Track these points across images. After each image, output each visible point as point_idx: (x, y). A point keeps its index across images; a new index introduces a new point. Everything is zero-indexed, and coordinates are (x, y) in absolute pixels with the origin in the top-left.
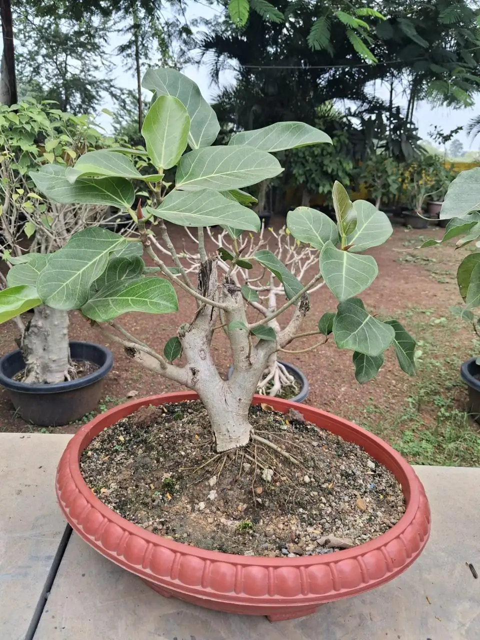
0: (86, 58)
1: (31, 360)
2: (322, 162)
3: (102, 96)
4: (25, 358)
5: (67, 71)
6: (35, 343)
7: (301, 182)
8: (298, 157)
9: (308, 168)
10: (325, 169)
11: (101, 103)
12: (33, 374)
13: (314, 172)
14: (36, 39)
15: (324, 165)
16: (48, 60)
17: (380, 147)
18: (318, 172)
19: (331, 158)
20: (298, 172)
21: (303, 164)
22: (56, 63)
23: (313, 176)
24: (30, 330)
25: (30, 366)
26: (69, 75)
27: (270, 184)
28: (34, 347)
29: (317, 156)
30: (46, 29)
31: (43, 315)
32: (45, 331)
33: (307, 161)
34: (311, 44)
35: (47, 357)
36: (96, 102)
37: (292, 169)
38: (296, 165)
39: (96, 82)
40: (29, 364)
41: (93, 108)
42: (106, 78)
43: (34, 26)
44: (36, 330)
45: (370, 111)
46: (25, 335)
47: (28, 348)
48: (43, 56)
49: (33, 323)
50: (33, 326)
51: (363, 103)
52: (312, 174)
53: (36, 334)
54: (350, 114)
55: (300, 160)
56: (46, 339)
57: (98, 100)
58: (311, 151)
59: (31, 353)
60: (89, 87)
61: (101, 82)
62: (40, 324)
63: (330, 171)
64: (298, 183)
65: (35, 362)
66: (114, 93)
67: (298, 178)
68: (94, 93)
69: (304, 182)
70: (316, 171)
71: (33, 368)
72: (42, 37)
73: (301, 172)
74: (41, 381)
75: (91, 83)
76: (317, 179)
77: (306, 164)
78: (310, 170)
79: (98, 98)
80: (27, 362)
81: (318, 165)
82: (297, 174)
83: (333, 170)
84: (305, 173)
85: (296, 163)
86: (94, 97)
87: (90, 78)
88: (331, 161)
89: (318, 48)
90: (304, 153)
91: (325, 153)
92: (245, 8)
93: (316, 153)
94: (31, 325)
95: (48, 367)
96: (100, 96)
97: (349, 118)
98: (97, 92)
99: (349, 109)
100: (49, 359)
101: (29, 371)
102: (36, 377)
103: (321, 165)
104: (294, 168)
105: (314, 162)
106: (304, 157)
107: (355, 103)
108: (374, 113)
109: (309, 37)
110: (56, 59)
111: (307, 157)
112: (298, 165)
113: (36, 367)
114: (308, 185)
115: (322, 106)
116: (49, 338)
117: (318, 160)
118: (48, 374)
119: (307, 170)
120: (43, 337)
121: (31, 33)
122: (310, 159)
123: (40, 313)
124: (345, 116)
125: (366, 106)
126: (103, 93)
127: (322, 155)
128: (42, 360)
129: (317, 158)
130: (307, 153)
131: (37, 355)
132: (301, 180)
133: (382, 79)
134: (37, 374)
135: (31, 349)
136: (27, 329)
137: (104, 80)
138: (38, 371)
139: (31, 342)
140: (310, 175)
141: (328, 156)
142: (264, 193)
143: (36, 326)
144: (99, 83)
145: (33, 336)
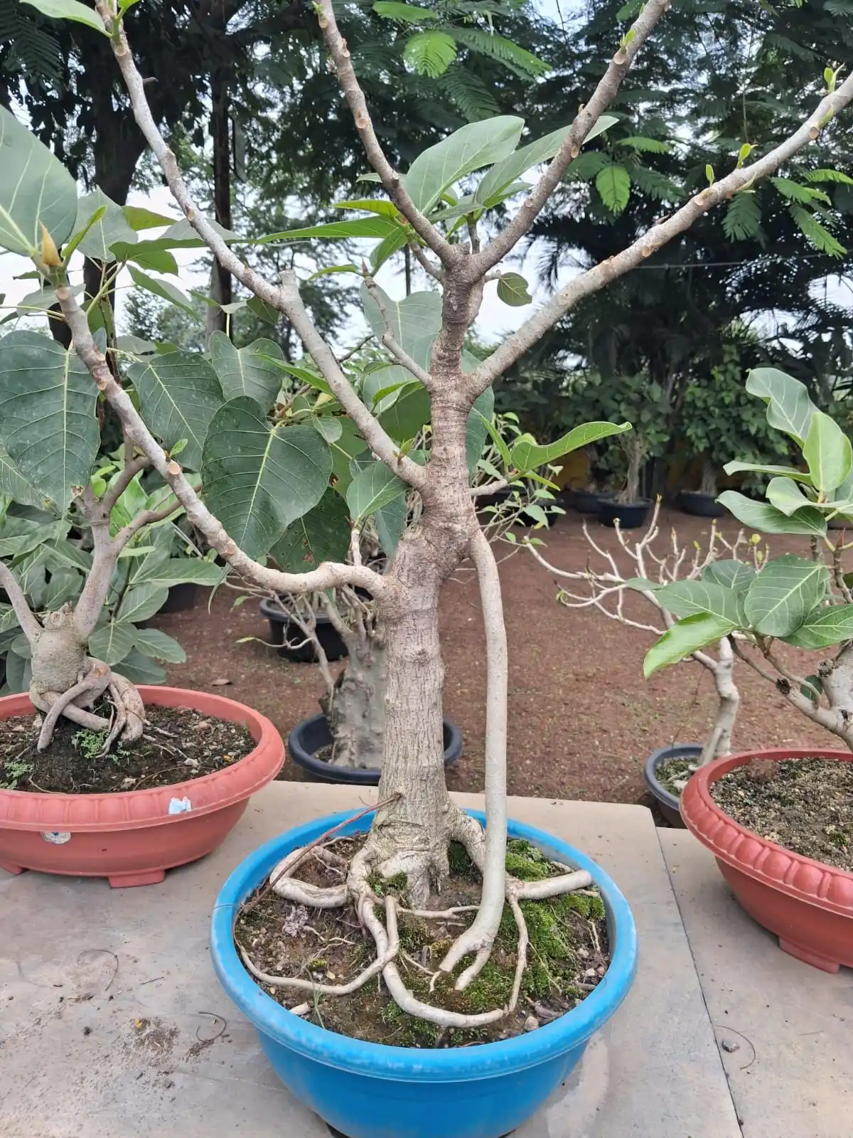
0: (325, 254)
1: (342, 732)
2: (739, 416)
3: (349, 313)
4: (333, 729)
6: (349, 706)
7: (701, 449)
8: (695, 407)
9: (713, 427)
10: (744, 428)
12: (346, 753)
13: (724, 432)
14: (250, 229)
15: (743, 421)
16: (266, 260)
17: (840, 388)
18: (732, 433)
19: (754, 409)
20: (695, 433)
21: (704, 421)
22: (277, 264)
23: (723, 439)
24: (343, 686)
25: (342, 742)
27: (648, 453)
28: (348, 712)
29: (727, 406)
30: (264, 213)
31: (365, 664)
32: (367, 688)
33: (711, 414)
34: (728, 230)
35: (368, 729)
36: (337, 322)
37: (683, 428)
38: (691, 421)
39: (339, 292)
40: (340, 739)
41: (333, 332)
43: (245, 210)
44: (352, 686)
45: (820, 328)
46: (335, 694)
47: (338, 713)
48: (259, 255)
49: (348, 675)
50: (348, 680)
51: (807, 314)
52: (721, 436)
53: (352, 692)
54: (786, 334)
55: (697, 413)
56: (368, 700)
57: (341, 320)
58: (719, 398)
59: (341, 722)
60: (327, 300)
61: (348, 291)
62: (360, 676)
63: (753, 430)
64: (695, 451)
65: (349, 736)
67: (696, 443)
68: (336, 309)
69: (706, 448)
70: (728, 430)
71: (346, 744)
72: (258, 226)
73: (700, 432)
74: (356, 765)
75: (333, 294)
76: (730, 444)
77: (709, 420)
78: (717, 429)
79: (342, 316)
80: (336, 736)
81: (731, 420)
82: (693, 438)
83: (758, 430)
84: (707, 436)
85: (691, 417)
86: (334, 315)
87: (330, 285)
88: (754, 415)
89: (741, 236)
90: (705, 401)
91: (743, 400)
92: (623, 184)
93: (727, 401)
94: (345, 678)
95: (369, 743)
96: (347, 315)
97: (783, 340)
98: (341, 307)
99: (784, 326)
100: (371, 731)
101: (339, 750)
102: (350, 759)
103: (738, 421)
104: (688, 427)
105: (723, 416)
106: (706, 409)
107: (793, 315)
108: (827, 331)
109: (725, 220)
110: (278, 258)
111: (712, 408)
112: (695, 420)
113: (350, 743)
114: (714, 455)
115: (733, 322)
116: (372, 699)
117: (730, 413)
118: (367, 754)
119: (712, 430)
120: (363, 697)
121: (242, 220)
122: (717, 411)
123: (361, 660)
124: (776, 338)
125: (812, 319)
126: (349, 308)
127: (738, 403)
128: (360, 733)
129: (729, 409)
130: (710, 402)
131: (354, 725)
132: (702, 446)
133: (840, 276)
134: (352, 754)
135: (344, 716)
136: (338, 684)
137: (353, 288)
138: (354, 750)
139: (343, 704)
140: (719, 438)
141: (749, 406)
142: (636, 468)
143: (352, 680)
144: (344, 293)
145: (347, 695)
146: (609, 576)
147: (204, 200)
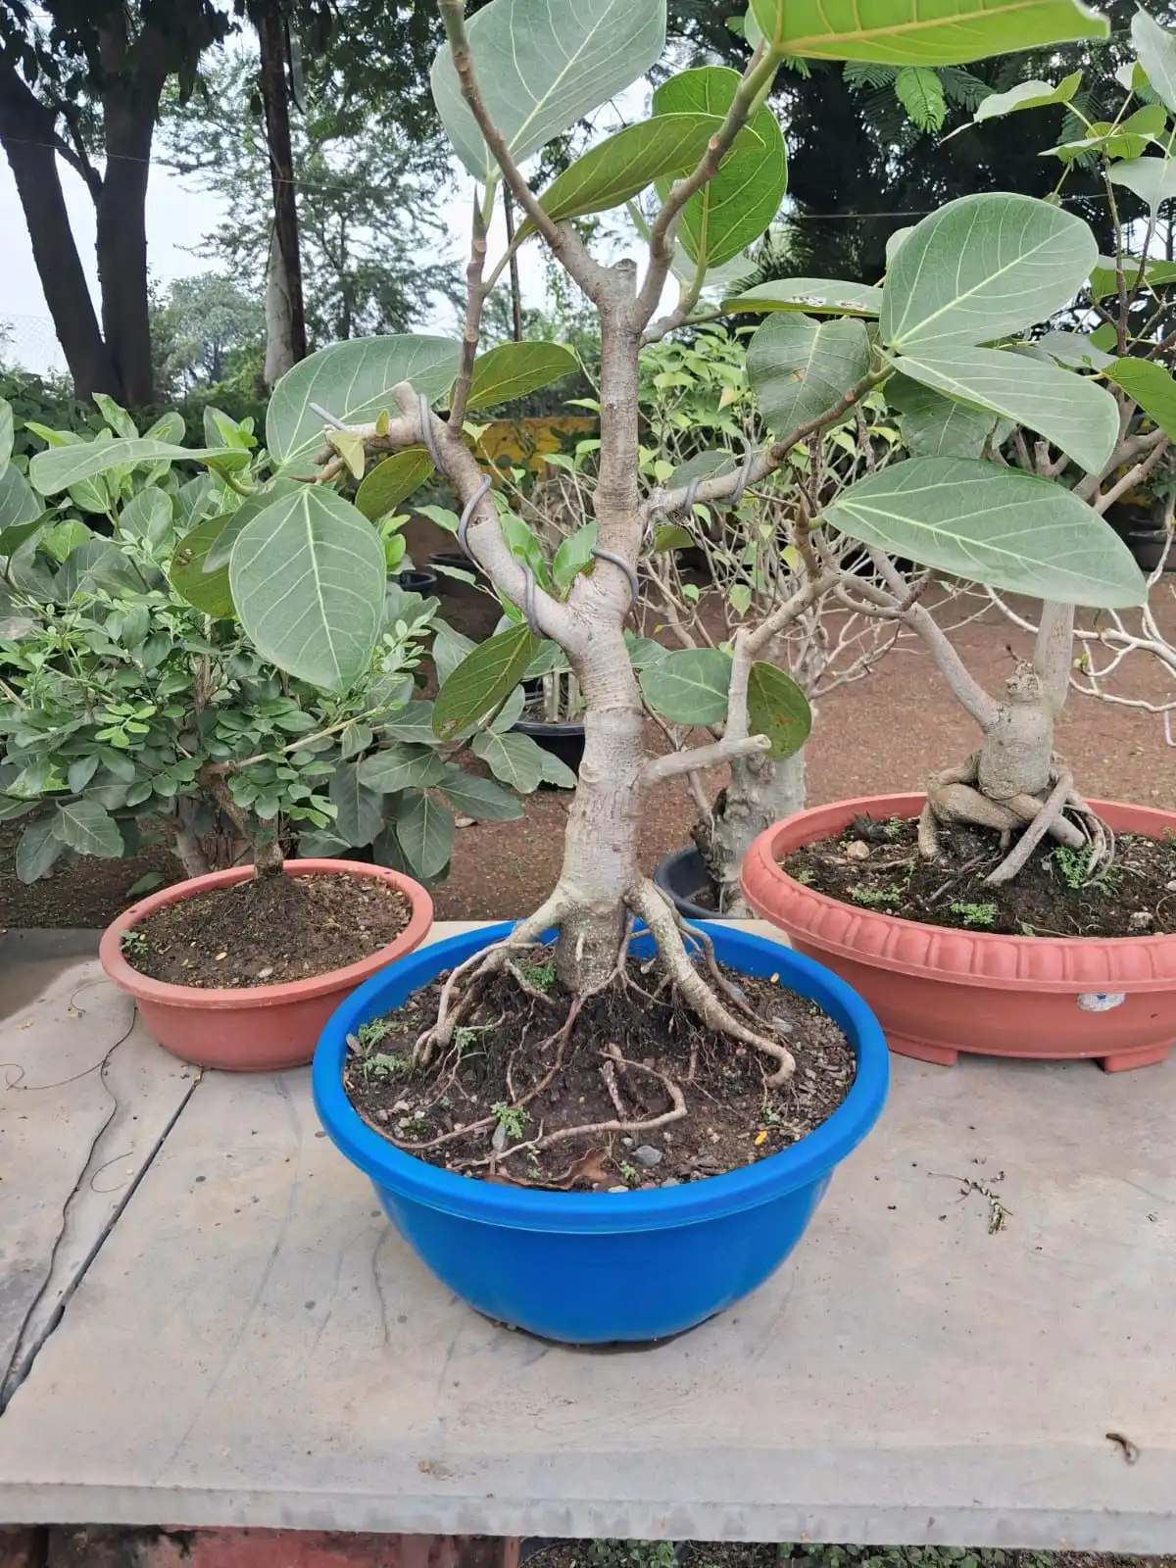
1: (731, 875)
3: (432, 302)
4: (716, 869)
5: (345, 254)
6: (740, 839)
11: (428, 321)
12: (741, 904)
22: (322, 238)
24: (728, 811)
25: (733, 888)
26: (352, 265)
28: (738, 846)
32: (765, 811)
36: (412, 316)
39: (414, 274)
40: (729, 884)
42: (441, 263)
44: (744, 810)
46: (715, 822)
47: (722, 848)
49: (735, 796)
50: (735, 802)
53: (742, 819)
57: (419, 313)
59: (728, 861)
60: (399, 286)
61: (428, 272)
62: (755, 795)
66: (459, 294)
68: (412, 298)
71: (740, 891)
75: (408, 277)
79: (422, 308)
80: (723, 880)
86: (410, 308)
87: (404, 265)
94: (730, 800)
96: (430, 305)
98: (422, 294)
101: (730, 899)
110: (323, 229)
113: (744, 889)
123: (754, 773)
126: (433, 295)
135: (731, 852)
136: (720, 808)
137: (436, 267)
139: (729, 837)
143: (744, 802)
144: (423, 276)
145: (735, 824)
146: (1113, 633)
147: (207, 150)
